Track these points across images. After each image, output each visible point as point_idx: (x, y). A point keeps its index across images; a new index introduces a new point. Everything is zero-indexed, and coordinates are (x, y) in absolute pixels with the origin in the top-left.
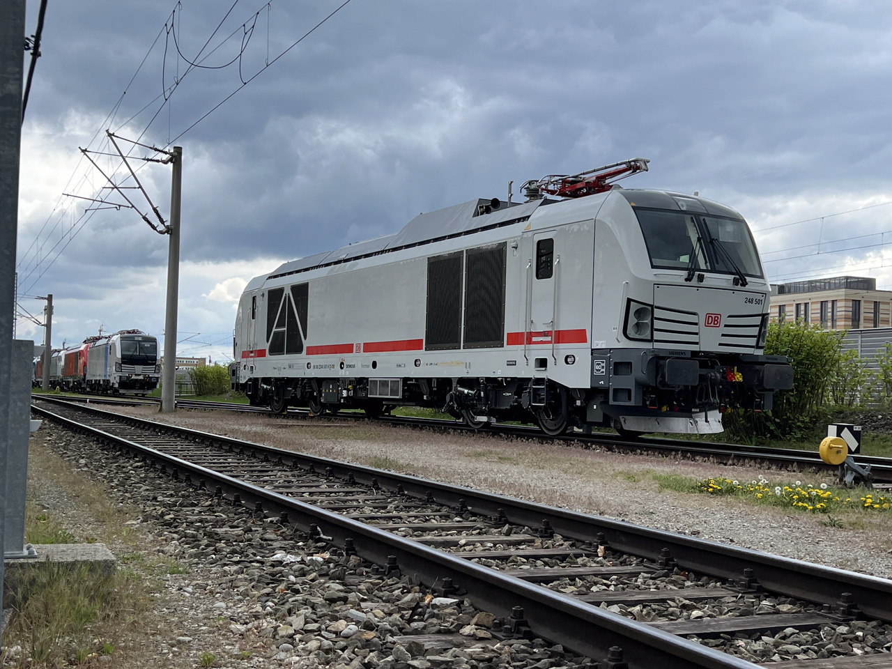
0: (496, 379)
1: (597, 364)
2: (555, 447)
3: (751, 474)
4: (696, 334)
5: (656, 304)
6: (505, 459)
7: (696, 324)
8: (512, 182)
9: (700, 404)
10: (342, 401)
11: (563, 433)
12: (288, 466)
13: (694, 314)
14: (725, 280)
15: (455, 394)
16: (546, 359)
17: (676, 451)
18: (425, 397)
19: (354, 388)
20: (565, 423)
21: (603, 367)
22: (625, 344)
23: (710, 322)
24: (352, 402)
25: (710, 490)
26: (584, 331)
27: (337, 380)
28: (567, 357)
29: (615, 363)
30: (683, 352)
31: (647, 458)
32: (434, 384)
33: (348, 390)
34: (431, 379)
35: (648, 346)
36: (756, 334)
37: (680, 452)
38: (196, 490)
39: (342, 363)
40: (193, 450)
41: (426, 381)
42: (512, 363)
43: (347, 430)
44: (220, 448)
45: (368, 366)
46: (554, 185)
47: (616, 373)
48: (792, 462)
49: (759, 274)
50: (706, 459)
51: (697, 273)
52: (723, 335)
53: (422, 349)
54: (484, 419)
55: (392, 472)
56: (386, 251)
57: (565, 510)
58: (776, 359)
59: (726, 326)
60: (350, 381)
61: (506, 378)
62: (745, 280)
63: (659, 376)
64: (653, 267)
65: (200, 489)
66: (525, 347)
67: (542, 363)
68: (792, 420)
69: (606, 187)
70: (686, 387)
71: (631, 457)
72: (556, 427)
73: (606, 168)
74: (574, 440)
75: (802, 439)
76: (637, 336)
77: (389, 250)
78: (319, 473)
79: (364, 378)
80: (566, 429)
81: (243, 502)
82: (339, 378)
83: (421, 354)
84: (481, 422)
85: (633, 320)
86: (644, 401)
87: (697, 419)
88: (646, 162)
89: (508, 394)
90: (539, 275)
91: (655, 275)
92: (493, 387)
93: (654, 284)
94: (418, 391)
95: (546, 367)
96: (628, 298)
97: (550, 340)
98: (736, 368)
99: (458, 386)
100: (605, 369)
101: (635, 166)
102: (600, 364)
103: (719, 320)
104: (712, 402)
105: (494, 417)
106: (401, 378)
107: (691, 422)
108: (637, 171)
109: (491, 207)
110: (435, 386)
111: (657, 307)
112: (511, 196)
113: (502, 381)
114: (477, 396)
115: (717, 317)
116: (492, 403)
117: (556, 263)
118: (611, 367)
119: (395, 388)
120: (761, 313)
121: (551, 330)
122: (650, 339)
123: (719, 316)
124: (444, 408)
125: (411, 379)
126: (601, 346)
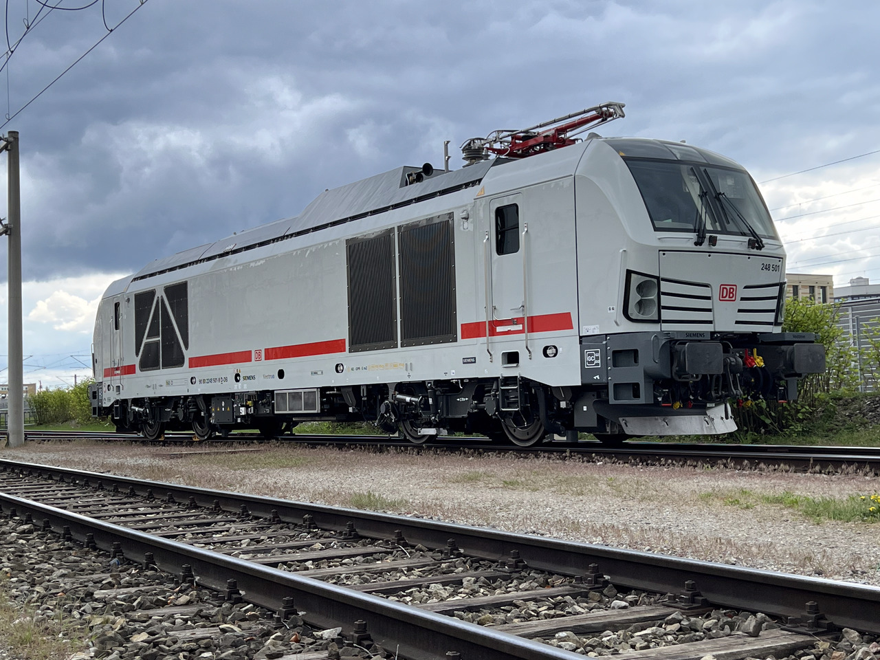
0: (447, 383)
1: (589, 355)
4: (710, 310)
5: (662, 276)
7: (708, 298)
8: (448, 142)
9: (717, 398)
10: (239, 420)
13: (707, 286)
14: (739, 242)
15: (393, 404)
16: (518, 353)
18: (351, 410)
19: (255, 404)
20: (543, 429)
21: (597, 358)
22: (627, 327)
23: (724, 296)
24: (250, 421)
26: (569, 314)
28: (546, 349)
29: (615, 353)
30: (701, 334)
32: (364, 392)
33: (247, 407)
34: (360, 385)
35: (655, 328)
36: (775, 308)
39: (237, 375)
41: (351, 389)
42: (470, 361)
45: (273, 377)
47: (615, 366)
49: (772, 234)
51: (708, 235)
52: (740, 311)
53: (345, 351)
54: (432, 431)
56: (287, 236)
58: (804, 337)
59: (742, 299)
60: (249, 396)
61: (462, 380)
62: (761, 242)
63: (675, 364)
64: (656, 229)
66: (488, 339)
67: (512, 358)
69: (567, 143)
76: (641, 317)
77: (291, 235)
79: (268, 391)
82: (233, 394)
83: (343, 357)
84: (424, 436)
85: (635, 297)
87: (712, 416)
88: (621, 107)
89: (463, 399)
90: (501, 250)
91: (659, 239)
92: (444, 392)
93: (660, 251)
94: (341, 402)
95: (518, 362)
96: (627, 270)
97: (521, 329)
98: (755, 350)
99: (397, 393)
100: (600, 361)
101: (607, 113)
102: (593, 355)
103: (734, 293)
104: (735, 392)
105: (444, 428)
106: (317, 388)
107: (705, 420)
108: (609, 119)
109: (423, 174)
110: (365, 395)
111: (664, 280)
112: (448, 159)
113: (457, 383)
114: (423, 404)
115: (733, 289)
116: (442, 411)
117: (524, 233)
118: (609, 358)
119: (310, 401)
120: (777, 281)
121: (522, 316)
122: (657, 319)
123: (734, 287)
124: (377, 421)
125: (331, 388)
126: (594, 332)
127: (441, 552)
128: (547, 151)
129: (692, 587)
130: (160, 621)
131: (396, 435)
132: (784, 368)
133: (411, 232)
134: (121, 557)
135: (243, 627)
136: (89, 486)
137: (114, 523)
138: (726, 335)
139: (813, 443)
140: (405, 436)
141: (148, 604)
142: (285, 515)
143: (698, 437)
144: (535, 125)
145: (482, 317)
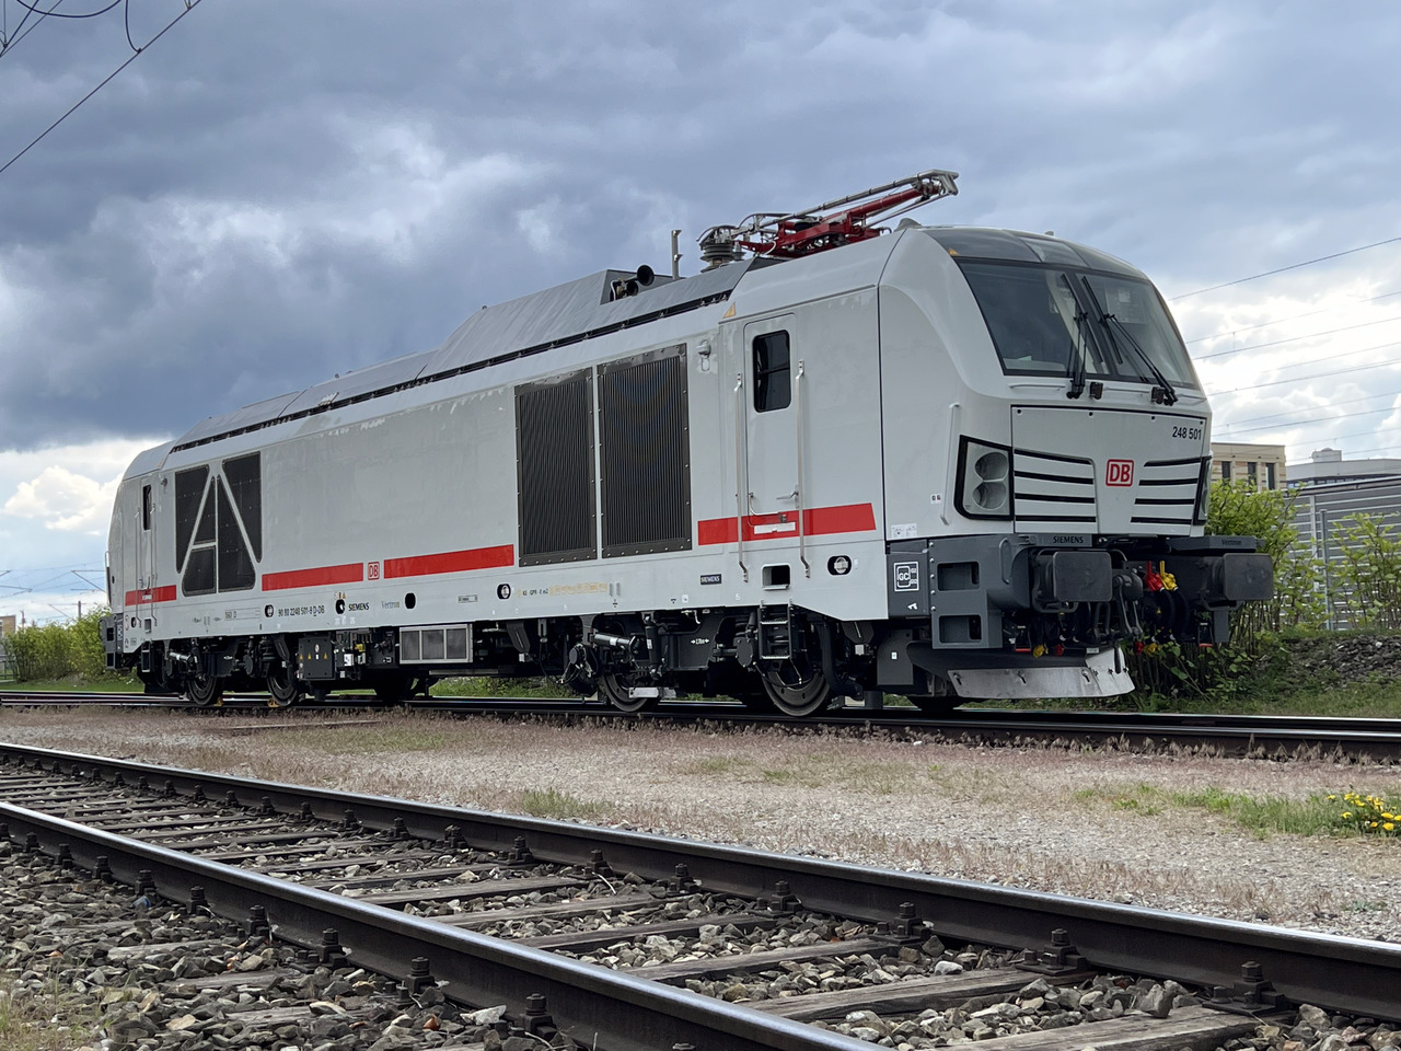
0: (676, 614)
1: (901, 571)
4: (1091, 500)
5: (1016, 446)
6: (778, 775)
7: (1089, 481)
8: (678, 232)
9: (1103, 639)
10: (343, 675)
13: (1086, 462)
15: (589, 648)
16: (788, 567)
18: (522, 658)
19: (368, 648)
20: (827, 689)
21: (914, 576)
22: (960, 526)
23: (1114, 477)
24: (360, 676)
25: (1388, 826)
26: (868, 507)
27: (331, 634)
28: (832, 561)
29: (941, 567)
30: (1078, 538)
32: (542, 630)
33: (356, 653)
34: (535, 620)
35: (1004, 528)
36: (1194, 497)
38: (185, 915)
39: (340, 602)
41: (522, 625)
42: (714, 580)
45: (398, 605)
46: (762, 233)
47: (941, 587)
49: (1191, 382)
51: (1088, 381)
52: (1139, 501)
53: (512, 564)
54: (651, 692)
56: (421, 380)
58: (1239, 543)
59: (1143, 483)
60: (360, 636)
61: (700, 610)
62: (1173, 392)
63: (1037, 586)
64: (1007, 372)
66: (740, 547)
67: (779, 575)
69: (866, 234)
74: (861, 725)
76: (983, 511)
77: (428, 379)
79: (390, 628)
80: (827, 702)
82: (334, 632)
83: (510, 574)
84: (640, 699)
85: (973, 480)
86: (1006, 638)
87: (1094, 668)
88: (952, 177)
89: (701, 641)
90: (761, 405)
91: (1012, 387)
92: (671, 630)
93: (1012, 406)
94: (507, 646)
95: (788, 582)
96: (961, 436)
97: (794, 529)
98: (1162, 564)
99: (595, 630)
100: (917, 580)
101: (930, 187)
102: (907, 570)
103: (1130, 473)
104: (1131, 631)
105: (671, 687)
106: (468, 623)
107: (1084, 675)
108: (932, 197)
109: (637, 282)
110: (545, 634)
111: (1018, 452)
112: (678, 259)
113: (692, 615)
114: (637, 649)
115: (1128, 466)
116: (668, 661)
117: (798, 377)
118: (932, 576)
119: (457, 644)
120: (1198, 456)
121: (795, 509)
122: (1007, 513)
123: (1130, 464)
124: (564, 675)
125: (491, 624)
126: (908, 534)
127: (666, 885)
128: (835, 246)
129: (1062, 940)
130: (215, 996)
131: (595, 698)
132: (1208, 591)
133: (618, 376)
134: (153, 894)
135: (347, 1006)
136: (101, 780)
137: (142, 839)
138: (1117, 540)
139: (1253, 711)
140: (609, 700)
141: (196, 969)
142: (417, 826)
143: (1073, 701)
144: (816, 206)
145: (731, 510)
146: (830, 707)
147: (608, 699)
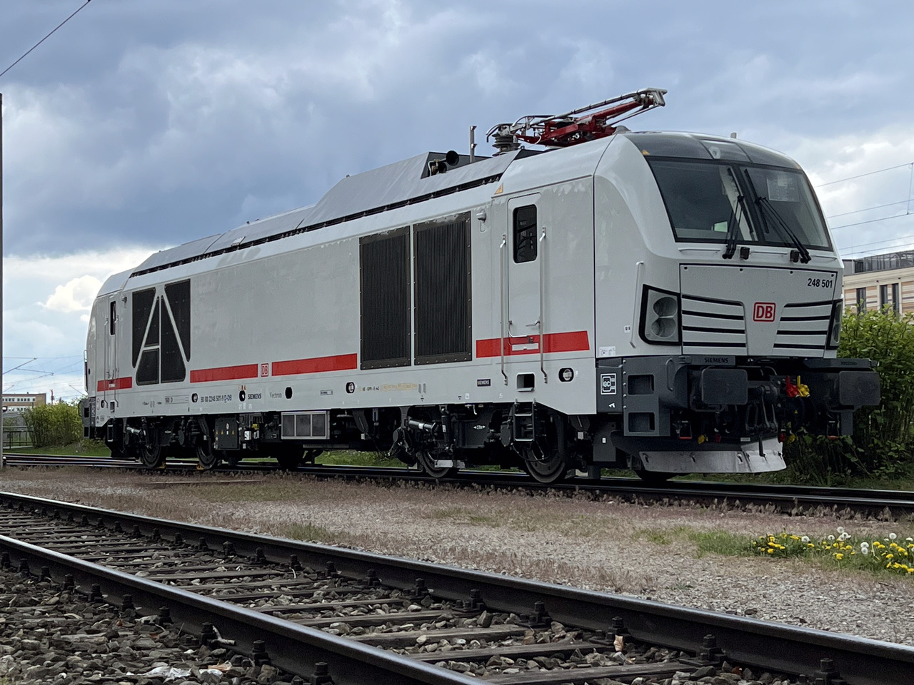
0: (461, 407)
1: (606, 380)
2: (550, 500)
3: (826, 526)
4: (742, 332)
5: (684, 292)
6: (480, 520)
7: (741, 318)
8: (474, 127)
9: (751, 431)
10: (244, 447)
11: (561, 479)
12: (168, 542)
13: (738, 304)
14: (779, 255)
15: (406, 430)
16: (532, 375)
17: (721, 498)
18: (363, 436)
19: (261, 427)
20: (563, 465)
21: (613, 384)
22: (643, 349)
23: (760, 315)
25: (770, 551)
26: (585, 333)
27: (237, 416)
28: (562, 371)
29: (630, 377)
30: (724, 358)
31: (681, 509)
32: (375, 417)
33: (252, 431)
34: (371, 409)
35: (675, 351)
36: (826, 329)
37: (725, 500)
38: (37, 581)
39: (242, 393)
40: (31, 523)
41: (362, 413)
42: (485, 383)
43: (252, 488)
44: (71, 520)
45: (280, 395)
46: (534, 130)
47: (631, 392)
48: (882, 506)
49: (826, 245)
50: (762, 507)
51: (739, 246)
52: (779, 332)
53: (356, 367)
54: (448, 464)
55: (319, 545)
56: (300, 230)
57: (567, 587)
58: (855, 364)
59: (783, 319)
60: (255, 418)
61: (477, 404)
62: (807, 253)
63: (693, 393)
64: (678, 240)
65: (43, 580)
66: (503, 360)
67: (528, 381)
68: (882, 448)
69: (607, 131)
70: (731, 407)
71: (657, 508)
72: (551, 472)
73: (606, 103)
74: (575, 490)
75: (897, 475)
76: (659, 339)
77: (304, 230)
78: (213, 551)
79: (274, 413)
80: (564, 473)
81: (105, 596)
82: (238, 414)
83: (355, 375)
84: (444, 469)
85: (652, 316)
86: (673, 430)
87: (748, 452)
88: (661, 94)
89: (480, 427)
90: (518, 257)
91: (681, 251)
92: (459, 419)
93: (680, 264)
94: (353, 427)
95: (533, 386)
96: (644, 285)
97: (537, 348)
98: (800, 378)
99: (410, 418)
100: (615, 386)
101: (647, 100)
102: (609, 379)
103: (772, 312)
104: (769, 426)
105: (462, 460)
106: (327, 410)
107: (739, 457)
109: (446, 163)
110: (377, 419)
111: (685, 297)
112: (474, 147)
113: (471, 408)
114: (437, 432)
115: (771, 308)
116: (458, 441)
117: (542, 238)
118: (625, 384)
119: (320, 425)
120: (831, 299)
121: (538, 334)
122: (677, 341)
123: (773, 306)
124: (391, 450)
125: (341, 411)
126: (610, 354)
131: (415, 467)
132: (830, 399)
133: (427, 232)
136: (46, 515)
138: (760, 360)
140: (424, 470)
144: (570, 112)
145: (496, 334)
146: (567, 477)
147: (424, 468)
